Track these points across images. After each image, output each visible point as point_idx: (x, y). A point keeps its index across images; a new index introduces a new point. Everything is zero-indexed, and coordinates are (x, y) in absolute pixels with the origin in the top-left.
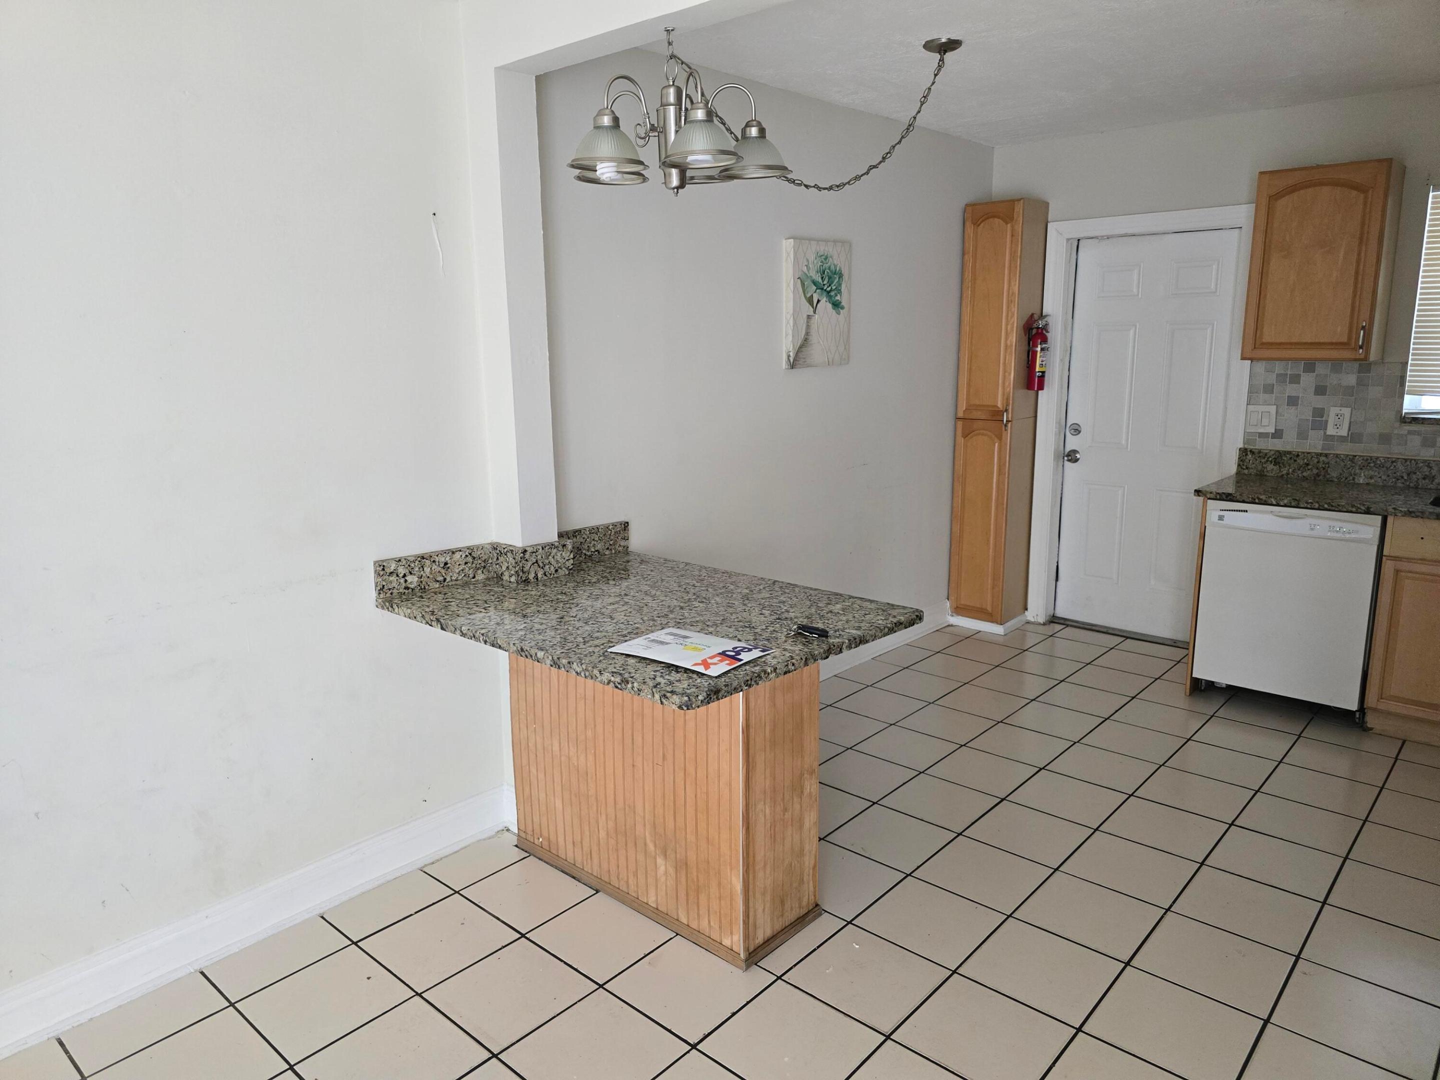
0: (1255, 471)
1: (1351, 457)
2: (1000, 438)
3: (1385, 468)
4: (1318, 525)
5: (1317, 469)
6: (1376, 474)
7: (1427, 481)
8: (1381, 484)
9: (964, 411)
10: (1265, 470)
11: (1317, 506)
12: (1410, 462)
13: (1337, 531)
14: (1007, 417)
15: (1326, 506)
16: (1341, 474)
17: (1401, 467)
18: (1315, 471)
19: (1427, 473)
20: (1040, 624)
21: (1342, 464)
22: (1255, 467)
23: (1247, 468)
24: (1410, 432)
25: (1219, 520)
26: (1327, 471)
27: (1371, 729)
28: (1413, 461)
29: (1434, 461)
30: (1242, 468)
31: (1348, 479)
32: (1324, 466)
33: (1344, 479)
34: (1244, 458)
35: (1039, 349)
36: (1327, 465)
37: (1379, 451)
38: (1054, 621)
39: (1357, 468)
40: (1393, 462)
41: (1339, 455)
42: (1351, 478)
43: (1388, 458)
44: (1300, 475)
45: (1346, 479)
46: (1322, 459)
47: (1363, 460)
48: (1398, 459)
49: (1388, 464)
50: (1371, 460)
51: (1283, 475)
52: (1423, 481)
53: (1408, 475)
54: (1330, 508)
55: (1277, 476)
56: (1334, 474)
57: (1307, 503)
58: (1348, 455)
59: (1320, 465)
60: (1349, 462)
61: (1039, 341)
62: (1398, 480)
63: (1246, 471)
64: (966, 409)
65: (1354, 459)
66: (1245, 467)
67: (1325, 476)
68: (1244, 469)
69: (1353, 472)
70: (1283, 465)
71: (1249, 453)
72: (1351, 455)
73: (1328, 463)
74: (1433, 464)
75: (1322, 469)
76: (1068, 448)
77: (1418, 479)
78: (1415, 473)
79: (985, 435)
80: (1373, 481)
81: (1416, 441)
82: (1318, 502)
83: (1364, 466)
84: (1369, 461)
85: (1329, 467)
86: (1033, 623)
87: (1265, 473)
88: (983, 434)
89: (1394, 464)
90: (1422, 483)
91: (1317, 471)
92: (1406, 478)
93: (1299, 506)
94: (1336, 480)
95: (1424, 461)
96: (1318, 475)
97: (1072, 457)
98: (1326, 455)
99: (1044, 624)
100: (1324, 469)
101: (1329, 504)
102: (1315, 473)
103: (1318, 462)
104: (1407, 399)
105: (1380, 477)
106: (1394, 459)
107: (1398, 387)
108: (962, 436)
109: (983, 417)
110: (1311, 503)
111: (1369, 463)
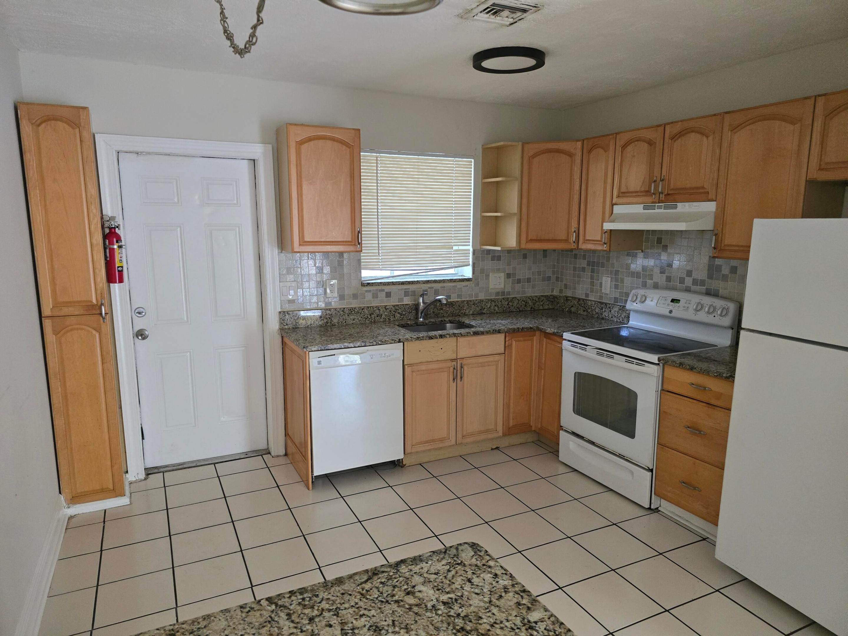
0: (292, 326)
1: (343, 309)
2: (99, 330)
3: (359, 314)
4: (374, 355)
5: (326, 319)
6: (356, 317)
7: (379, 317)
8: (359, 323)
9: (51, 309)
10: (298, 324)
11: (375, 343)
12: (370, 308)
13: (384, 357)
14: (105, 311)
15: (380, 343)
16: (339, 320)
17: (366, 311)
18: (325, 321)
19: (378, 313)
20: (141, 481)
21: (339, 314)
22: (291, 324)
23: (287, 325)
24: (366, 291)
25: (318, 364)
26: (331, 319)
27: (405, 465)
28: (371, 307)
29: (380, 306)
30: (284, 325)
31: (343, 323)
32: (329, 317)
33: (341, 323)
34: (284, 318)
35: (115, 247)
36: (331, 316)
37: (355, 304)
38: (150, 472)
39: (346, 315)
40: (362, 309)
41: (337, 308)
42: (344, 321)
43: (360, 307)
44: (318, 324)
45: (342, 322)
46: (328, 312)
47: (349, 310)
48: (365, 307)
49: (360, 311)
50: (352, 309)
51: (308, 326)
52: (377, 318)
53: (370, 315)
54: (382, 343)
55: (305, 327)
56: (335, 321)
57: (370, 343)
58: (341, 308)
59: (328, 316)
60: (342, 312)
61: (115, 240)
62: (366, 319)
63: (286, 327)
64: (53, 307)
65: (344, 310)
66: (285, 324)
67: (331, 323)
68: (285, 326)
69: (344, 318)
70: (308, 319)
71: (286, 314)
72: (342, 308)
73: (331, 315)
74: (380, 308)
75: (329, 319)
76: (137, 329)
77: (375, 317)
78: (373, 314)
79: (82, 329)
80: (355, 322)
81: (369, 296)
82: (375, 341)
83: (349, 314)
84: (351, 310)
85: (332, 317)
86: (136, 482)
87: (298, 326)
88: (77, 329)
89: (363, 310)
90: (377, 319)
91: (326, 320)
92: (369, 317)
93: (366, 345)
94: (337, 324)
95: (376, 307)
96: (327, 323)
97: (141, 334)
98: (330, 310)
99: (145, 479)
100: (330, 318)
101: (381, 341)
102: (326, 321)
103: (326, 315)
104: (363, 271)
105: (358, 319)
106: (363, 308)
107: (358, 266)
108: (53, 334)
109: (77, 313)
110: (372, 342)
111: (352, 311)
